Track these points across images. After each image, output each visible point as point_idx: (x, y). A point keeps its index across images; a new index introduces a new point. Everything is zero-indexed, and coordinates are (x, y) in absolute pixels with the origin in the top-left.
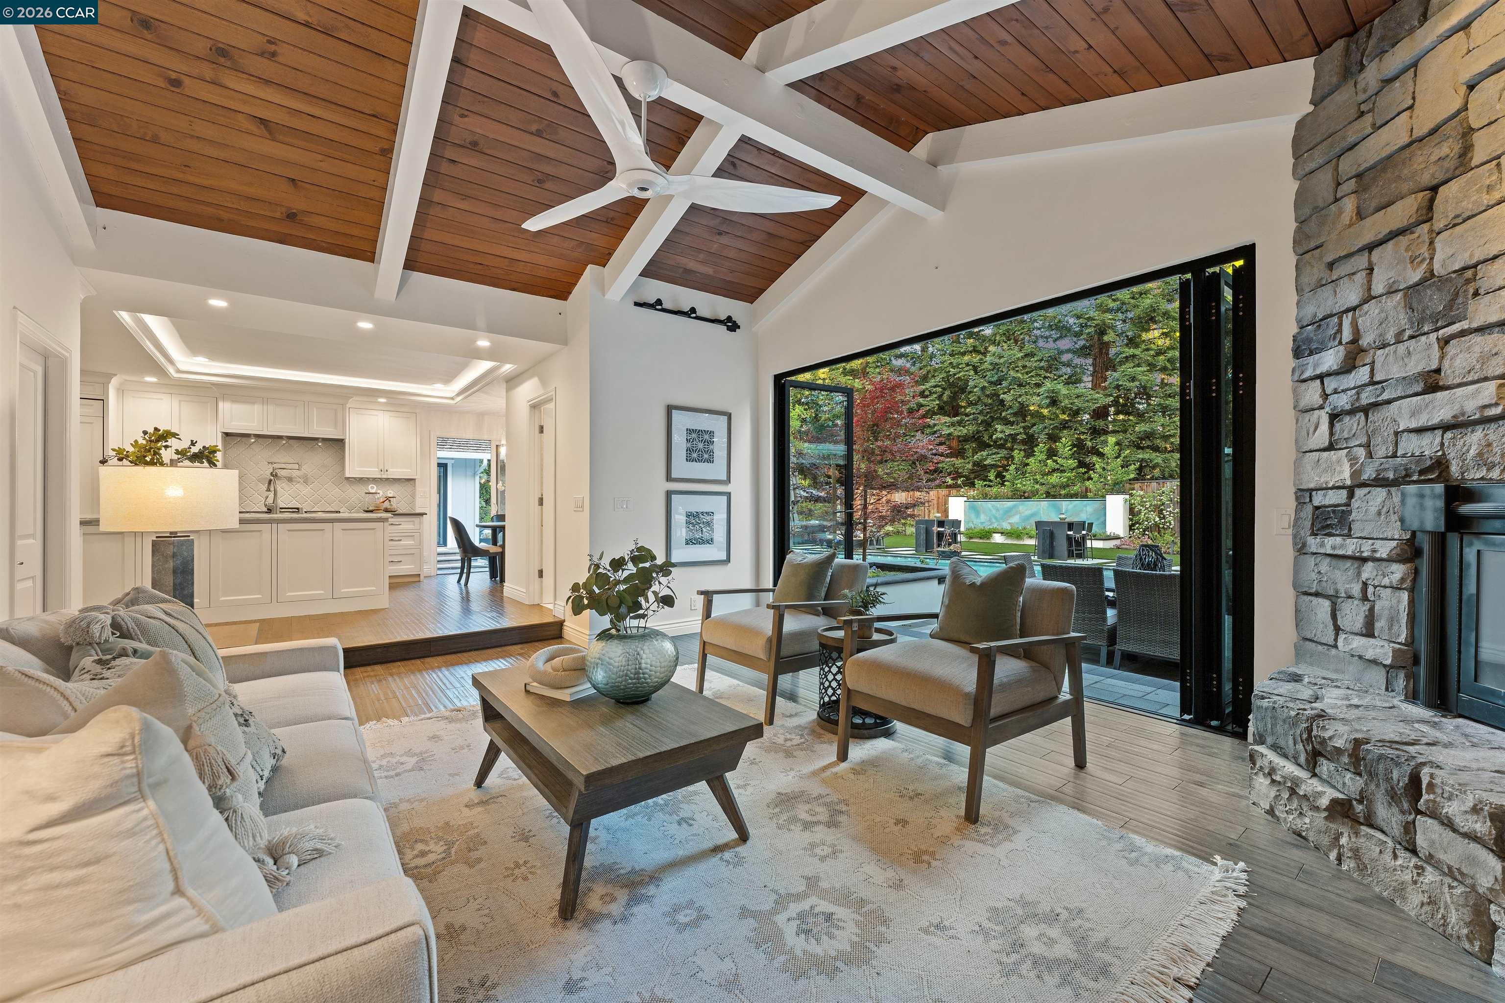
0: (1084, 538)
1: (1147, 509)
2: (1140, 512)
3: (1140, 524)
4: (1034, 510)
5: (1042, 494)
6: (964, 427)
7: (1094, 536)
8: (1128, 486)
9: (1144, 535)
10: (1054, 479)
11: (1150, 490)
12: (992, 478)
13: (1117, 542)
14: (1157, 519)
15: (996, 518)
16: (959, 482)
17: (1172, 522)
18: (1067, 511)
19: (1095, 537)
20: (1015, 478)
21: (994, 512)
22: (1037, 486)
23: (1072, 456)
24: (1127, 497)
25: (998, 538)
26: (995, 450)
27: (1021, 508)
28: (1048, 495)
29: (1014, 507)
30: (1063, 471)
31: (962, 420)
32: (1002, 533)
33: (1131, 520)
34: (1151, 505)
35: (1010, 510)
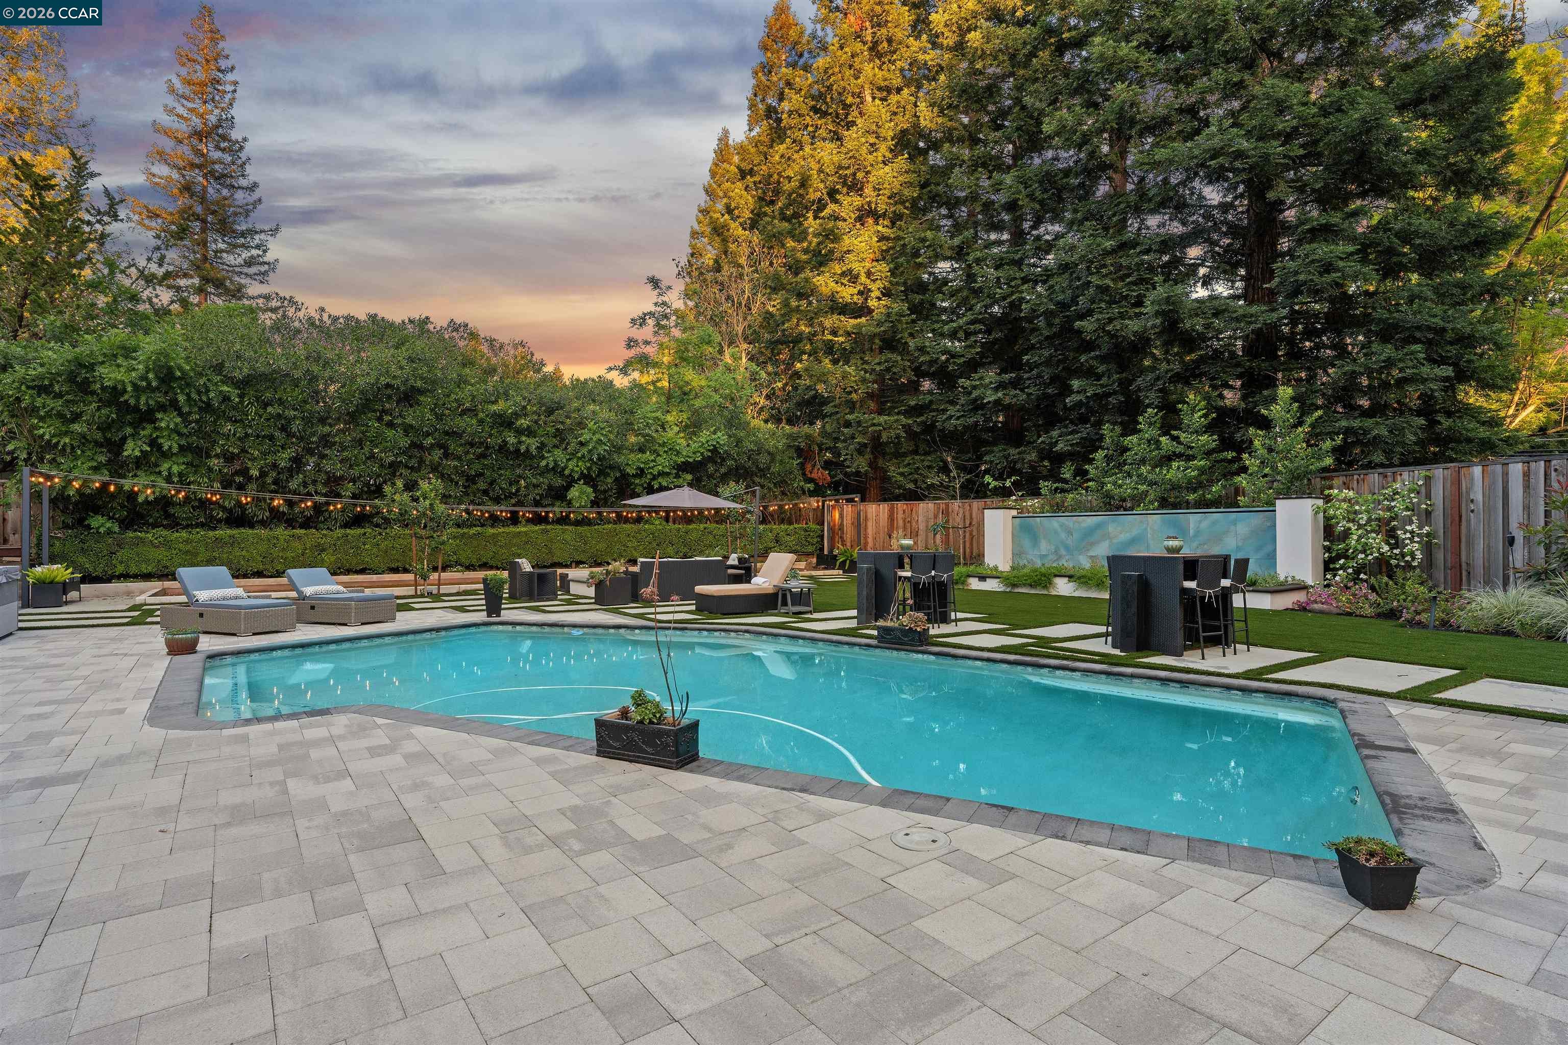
0: (1225, 596)
1: (1360, 527)
2: (1347, 534)
3: (1347, 557)
4: (1135, 532)
5: (1151, 502)
6: (1022, 390)
7: (1253, 583)
8: (1317, 482)
9: (1356, 580)
10: (1175, 472)
11: (1365, 488)
12: (1067, 476)
13: (1301, 597)
14: (1386, 548)
15: (1067, 548)
16: (1008, 484)
17: (1419, 555)
18: (1198, 533)
19: (1254, 587)
20: (1106, 473)
21: (1063, 535)
22: (1143, 488)
23: (1209, 428)
24: (1320, 502)
25: (1063, 587)
26: (1071, 428)
27: (1111, 528)
28: (1164, 503)
29: (1098, 526)
30: (1190, 458)
31: (1019, 379)
32: (1070, 577)
33: (1328, 549)
34: (1369, 520)
35: (1090, 531)
